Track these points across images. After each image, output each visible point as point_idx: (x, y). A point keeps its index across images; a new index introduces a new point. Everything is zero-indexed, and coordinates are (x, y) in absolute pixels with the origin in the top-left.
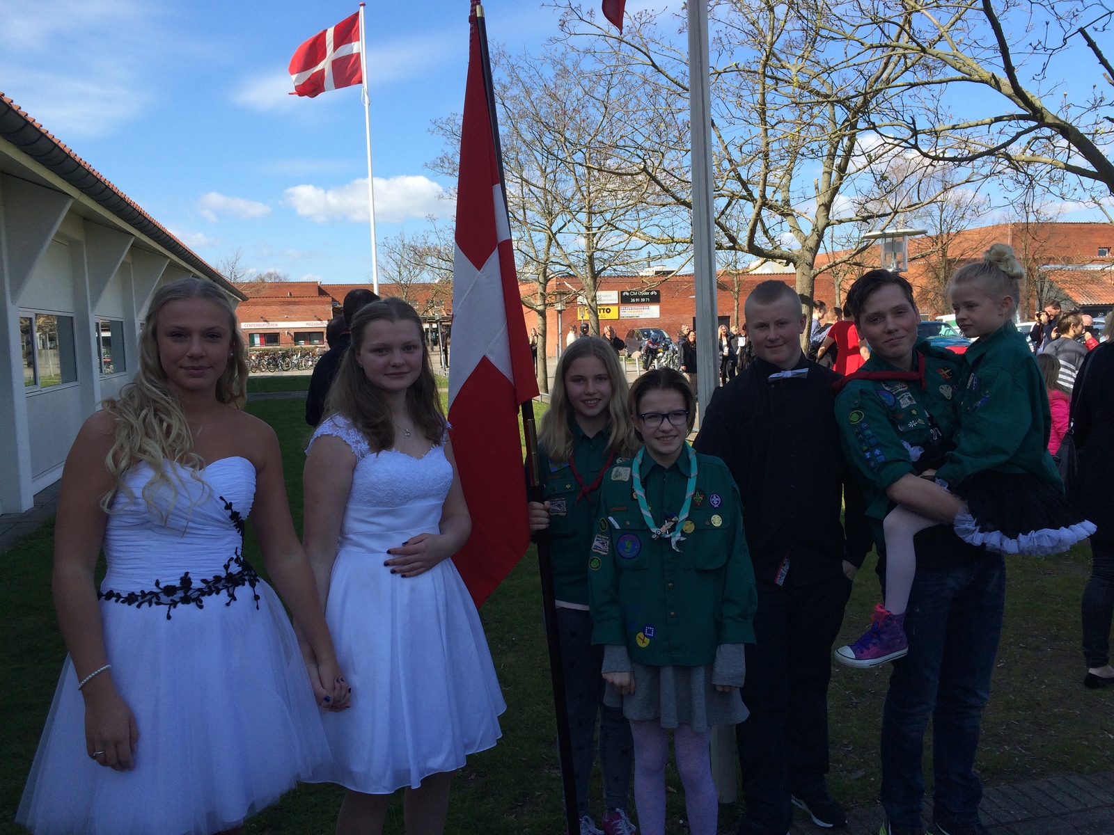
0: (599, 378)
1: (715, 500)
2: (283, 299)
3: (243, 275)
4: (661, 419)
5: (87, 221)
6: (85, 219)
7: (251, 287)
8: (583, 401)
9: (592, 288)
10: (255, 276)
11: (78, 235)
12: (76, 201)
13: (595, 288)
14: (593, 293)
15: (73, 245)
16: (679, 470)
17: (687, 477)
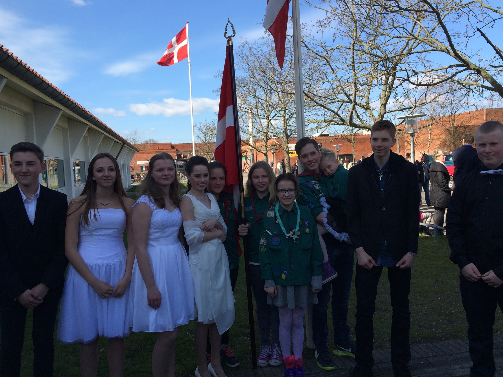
0: (264, 176)
1: (307, 223)
2: (155, 151)
3: (138, 141)
4: (285, 191)
5: (69, 119)
6: (68, 118)
7: (142, 146)
8: (258, 185)
9: (286, 143)
10: (144, 141)
11: (66, 126)
12: (64, 112)
13: (288, 142)
14: (287, 145)
15: (63, 129)
16: (294, 212)
17: (297, 214)
